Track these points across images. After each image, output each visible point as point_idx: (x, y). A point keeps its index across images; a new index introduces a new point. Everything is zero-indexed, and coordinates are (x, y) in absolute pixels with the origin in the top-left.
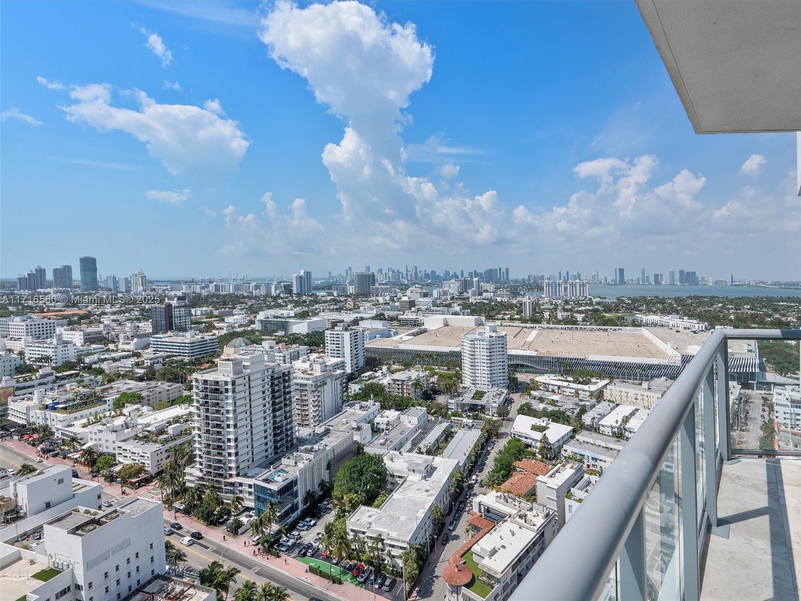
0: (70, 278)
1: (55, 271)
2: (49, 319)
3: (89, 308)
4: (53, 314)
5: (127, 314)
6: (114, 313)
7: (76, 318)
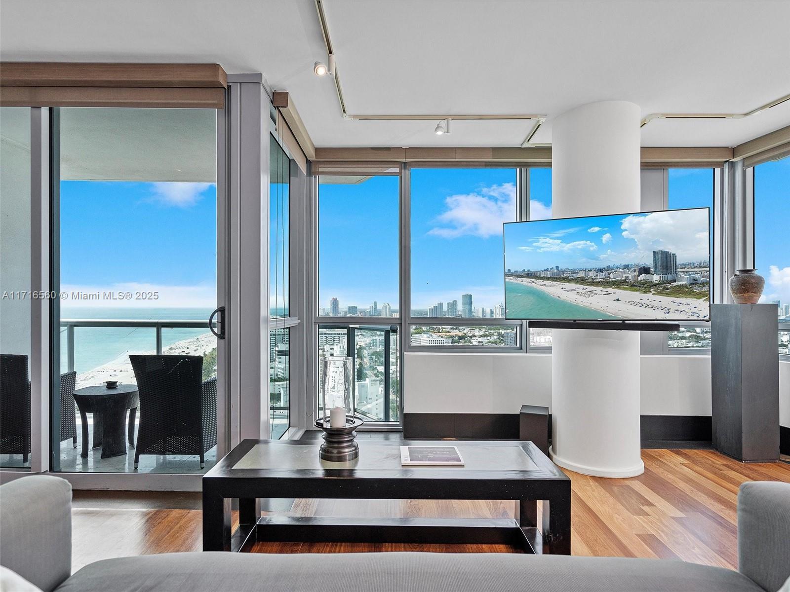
0: (456, 309)
1: (448, 304)
2: (442, 337)
3: (465, 332)
4: (445, 334)
5: (489, 338)
6: (480, 336)
7: (457, 338)
